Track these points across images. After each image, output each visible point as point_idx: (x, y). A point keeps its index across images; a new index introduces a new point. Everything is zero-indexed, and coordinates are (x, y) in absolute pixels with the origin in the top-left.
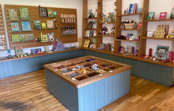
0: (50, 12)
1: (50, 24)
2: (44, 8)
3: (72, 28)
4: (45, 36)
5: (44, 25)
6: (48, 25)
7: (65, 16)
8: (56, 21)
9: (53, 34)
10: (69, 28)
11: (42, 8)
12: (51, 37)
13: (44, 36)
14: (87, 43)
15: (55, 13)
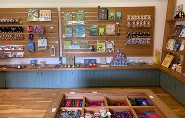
0: (111, 14)
1: (111, 29)
2: (105, 9)
3: (143, 34)
4: (103, 44)
5: (101, 30)
6: (107, 31)
7: (134, 18)
8: (119, 25)
9: (113, 41)
10: (139, 35)
11: (102, 9)
12: (110, 46)
13: (100, 44)
14: (169, 59)
15: (119, 15)
